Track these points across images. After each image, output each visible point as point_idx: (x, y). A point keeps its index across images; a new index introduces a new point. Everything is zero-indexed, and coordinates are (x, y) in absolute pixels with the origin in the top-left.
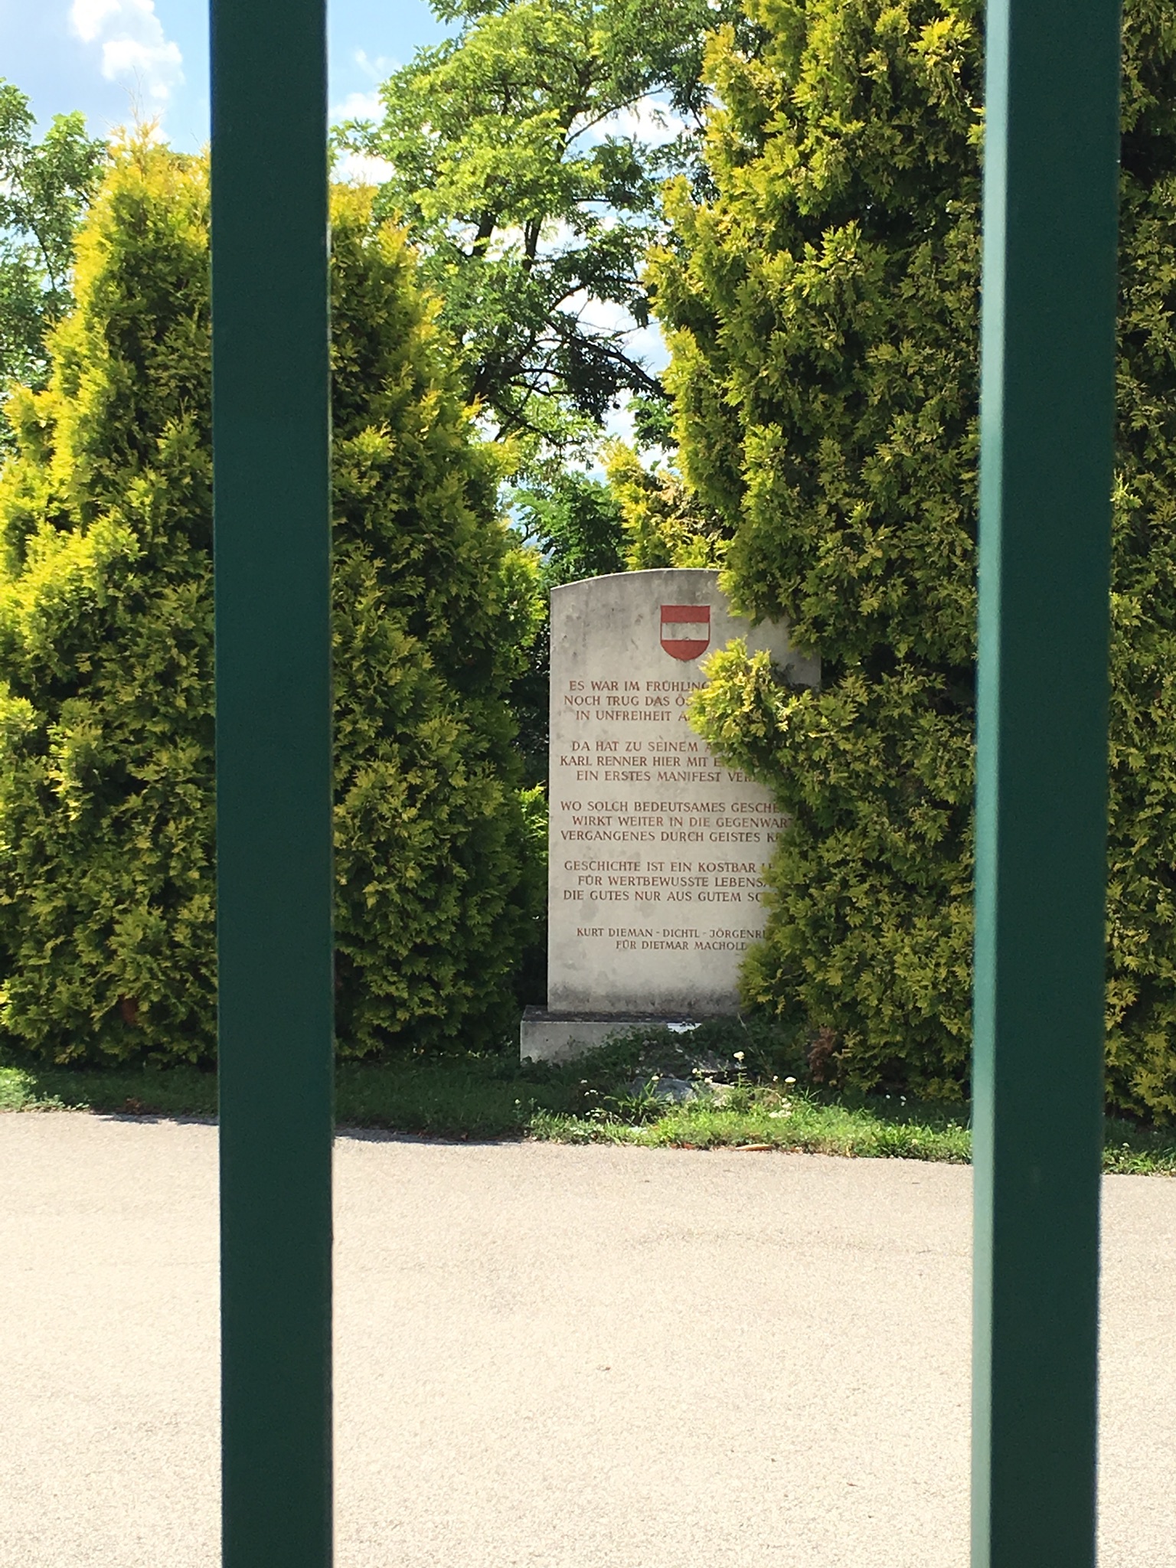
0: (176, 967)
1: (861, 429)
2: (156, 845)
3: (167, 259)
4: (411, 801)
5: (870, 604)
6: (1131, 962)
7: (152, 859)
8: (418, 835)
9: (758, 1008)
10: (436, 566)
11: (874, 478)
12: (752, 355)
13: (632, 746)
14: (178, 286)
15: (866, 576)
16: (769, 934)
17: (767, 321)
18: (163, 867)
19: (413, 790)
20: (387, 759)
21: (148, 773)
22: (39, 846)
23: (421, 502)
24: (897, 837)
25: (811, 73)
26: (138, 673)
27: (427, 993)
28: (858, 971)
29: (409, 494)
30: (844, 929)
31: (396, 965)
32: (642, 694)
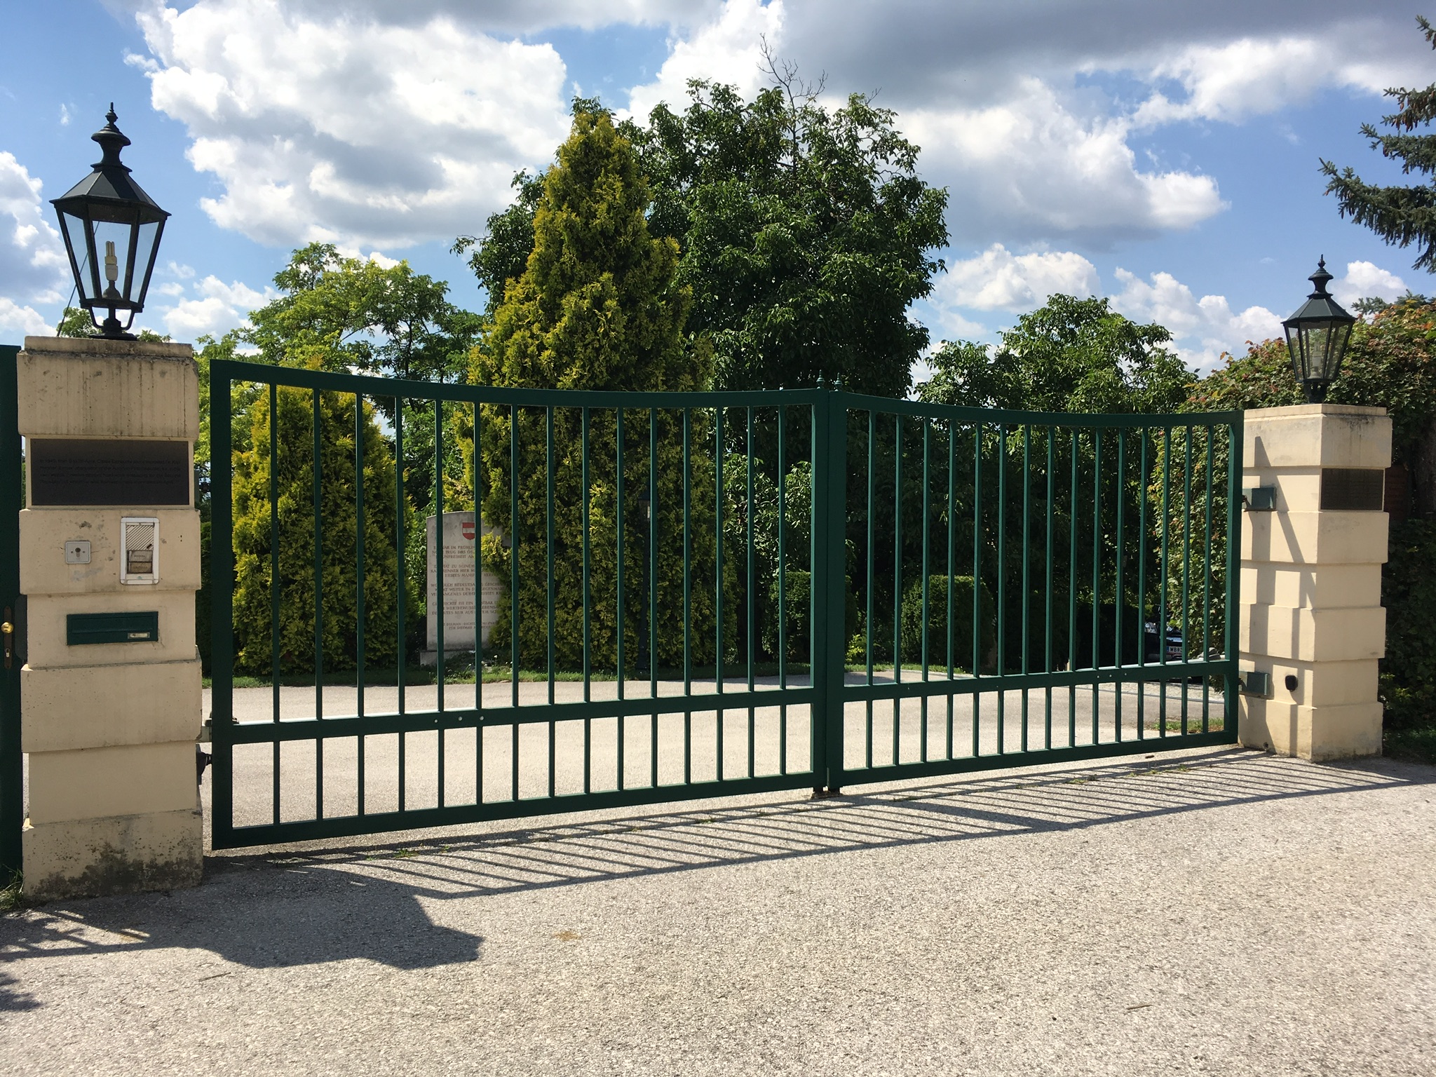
0: (308, 639)
1: (525, 469)
2: (301, 600)
3: (296, 412)
4: (384, 585)
5: (530, 522)
6: (610, 624)
7: (300, 605)
8: (387, 595)
9: (494, 644)
10: (387, 510)
11: (531, 485)
12: (491, 447)
13: (453, 566)
14: (300, 420)
15: (529, 513)
16: (498, 623)
17: (496, 437)
18: (303, 608)
19: (385, 581)
20: (377, 572)
21: (298, 578)
22: (260, 602)
23: (383, 490)
24: (539, 591)
25: (507, 363)
26: (294, 545)
27: (386, 647)
28: (528, 631)
29: (377, 488)
30: (523, 619)
31: (376, 638)
32: (457, 550)
